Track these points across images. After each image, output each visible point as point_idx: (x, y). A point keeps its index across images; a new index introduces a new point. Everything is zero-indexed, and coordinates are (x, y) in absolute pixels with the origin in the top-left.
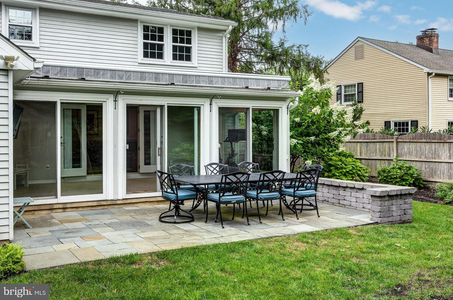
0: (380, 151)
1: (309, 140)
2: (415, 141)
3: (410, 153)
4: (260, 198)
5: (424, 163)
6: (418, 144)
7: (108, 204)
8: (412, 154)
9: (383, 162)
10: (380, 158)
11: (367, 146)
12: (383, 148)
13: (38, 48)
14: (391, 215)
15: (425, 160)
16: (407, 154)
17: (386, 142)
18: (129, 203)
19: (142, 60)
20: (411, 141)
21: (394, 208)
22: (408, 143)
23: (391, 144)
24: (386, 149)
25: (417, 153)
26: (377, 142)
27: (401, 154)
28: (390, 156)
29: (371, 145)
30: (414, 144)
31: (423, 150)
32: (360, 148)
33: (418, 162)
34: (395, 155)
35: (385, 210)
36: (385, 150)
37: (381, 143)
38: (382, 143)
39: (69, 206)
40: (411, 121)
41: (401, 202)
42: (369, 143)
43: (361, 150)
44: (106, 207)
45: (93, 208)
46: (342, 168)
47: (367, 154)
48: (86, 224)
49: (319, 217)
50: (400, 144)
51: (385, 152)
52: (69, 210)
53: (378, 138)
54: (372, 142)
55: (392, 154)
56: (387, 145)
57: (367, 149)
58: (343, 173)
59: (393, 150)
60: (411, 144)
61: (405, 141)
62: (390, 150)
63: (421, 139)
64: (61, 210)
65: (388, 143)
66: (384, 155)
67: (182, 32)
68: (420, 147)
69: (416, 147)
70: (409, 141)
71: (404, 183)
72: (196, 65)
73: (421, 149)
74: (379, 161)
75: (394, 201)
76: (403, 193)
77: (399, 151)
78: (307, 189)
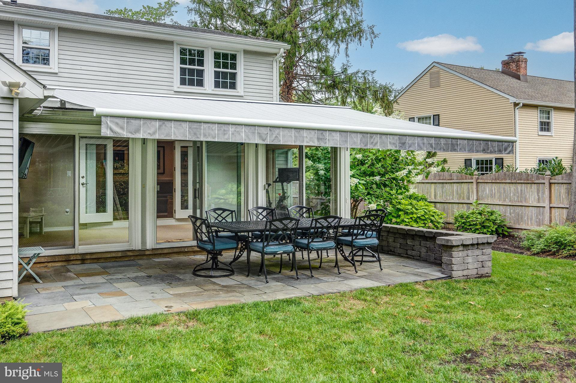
0: (457, 194)
1: (373, 180)
2: (498, 181)
3: (492, 196)
4: (312, 248)
5: (508, 207)
6: (501, 184)
7: (135, 254)
8: (495, 197)
9: (461, 205)
10: (458, 202)
11: (443, 188)
12: (460, 189)
13: (57, 74)
14: (466, 268)
15: (510, 204)
16: (489, 197)
17: (464, 183)
18: (160, 254)
19: (179, 88)
20: (493, 181)
21: (470, 260)
22: (490, 184)
23: (470, 184)
24: (465, 191)
25: (500, 196)
26: (454, 183)
27: (482, 196)
28: (469, 199)
29: (447, 186)
30: (496, 185)
31: (508, 192)
32: (435, 190)
33: (501, 206)
34: (475, 198)
35: (459, 262)
36: (463, 192)
37: (458, 184)
38: (460, 184)
39: (88, 257)
40: (496, 159)
41: (477, 252)
42: (445, 185)
43: (435, 192)
44: (132, 258)
45: (117, 260)
46: (412, 213)
47: (442, 196)
48: (106, 278)
49: (382, 269)
50: (481, 185)
51: (463, 194)
52: (89, 261)
53: (455, 178)
54: (449, 183)
55: (471, 197)
56: (465, 186)
57: (442, 191)
58: (414, 219)
59: (473, 192)
60: (494, 184)
61: (486, 181)
62: (469, 193)
63: (505, 179)
64: (79, 262)
65: (467, 184)
66: (462, 198)
67: (225, 56)
68: (504, 189)
69: (500, 188)
70: (491, 181)
71: (485, 230)
72: (242, 94)
73: (505, 191)
74: (457, 205)
75: (470, 252)
76: (480, 242)
77: (480, 194)
78: (367, 238)
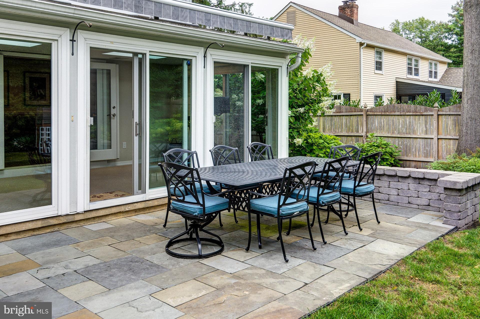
0: (346, 126)
2: (388, 114)
3: (381, 128)
5: (397, 139)
6: (390, 117)
8: (384, 129)
9: (350, 138)
10: (347, 134)
11: (331, 120)
12: (349, 122)
15: (399, 136)
16: (377, 129)
17: (353, 115)
20: (383, 114)
22: (379, 116)
23: (359, 117)
24: (354, 123)
25: (389, 128)
26: (343, 116)
27: (371, 129)
28: (358, 131)
29: (336, 119)
30: (385, 117)
31: (396, 124)
32: (324, 123)
33: (390, 138)
34: (365, 130)
36: (352, 124)
37: (347, 117)
38: (349, 117)
40: (344, 94)
42: (334, 117)
43: (324, 125)
47: (331, 129)
50: (370, 117)
51: (352, 127)
53: (344, 111)
54: (338, 116)
55: (360, 129)
56: (354, 119)
57: (331, 124)
59: (362, 125)
60: (383, 117)
61: (375, 114)
62: (358, 125)
63: (395, 112)
65: (356, 117)
66: (351, 131)
68: (393, 121)
69: (389, 121)
70: (380, 114)
73: (393, 123)
74: (346, 137)
77: (369, 126)
